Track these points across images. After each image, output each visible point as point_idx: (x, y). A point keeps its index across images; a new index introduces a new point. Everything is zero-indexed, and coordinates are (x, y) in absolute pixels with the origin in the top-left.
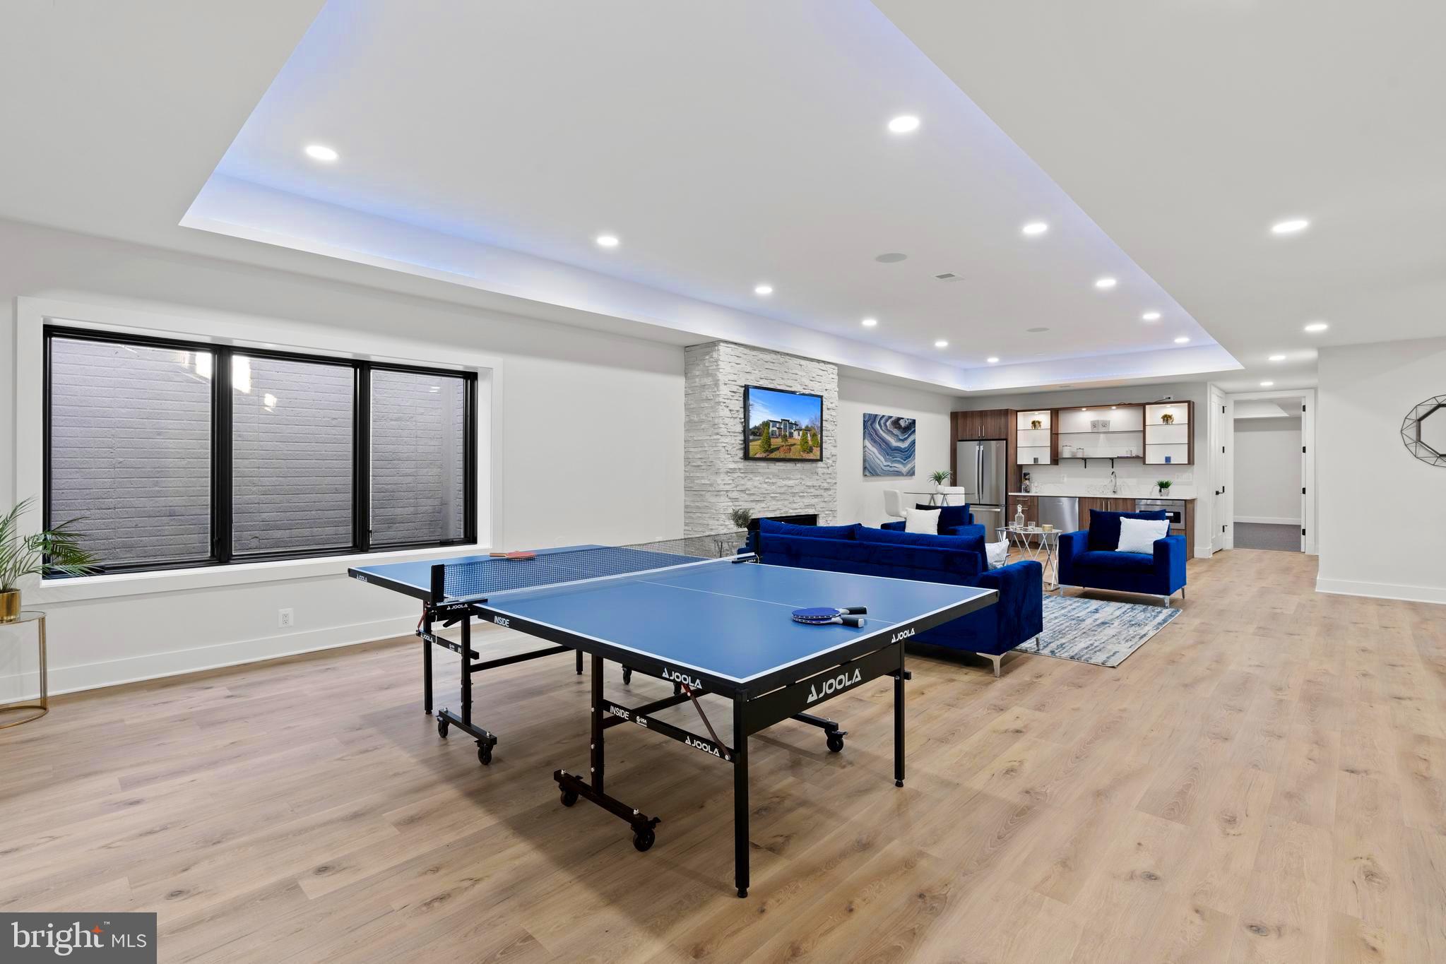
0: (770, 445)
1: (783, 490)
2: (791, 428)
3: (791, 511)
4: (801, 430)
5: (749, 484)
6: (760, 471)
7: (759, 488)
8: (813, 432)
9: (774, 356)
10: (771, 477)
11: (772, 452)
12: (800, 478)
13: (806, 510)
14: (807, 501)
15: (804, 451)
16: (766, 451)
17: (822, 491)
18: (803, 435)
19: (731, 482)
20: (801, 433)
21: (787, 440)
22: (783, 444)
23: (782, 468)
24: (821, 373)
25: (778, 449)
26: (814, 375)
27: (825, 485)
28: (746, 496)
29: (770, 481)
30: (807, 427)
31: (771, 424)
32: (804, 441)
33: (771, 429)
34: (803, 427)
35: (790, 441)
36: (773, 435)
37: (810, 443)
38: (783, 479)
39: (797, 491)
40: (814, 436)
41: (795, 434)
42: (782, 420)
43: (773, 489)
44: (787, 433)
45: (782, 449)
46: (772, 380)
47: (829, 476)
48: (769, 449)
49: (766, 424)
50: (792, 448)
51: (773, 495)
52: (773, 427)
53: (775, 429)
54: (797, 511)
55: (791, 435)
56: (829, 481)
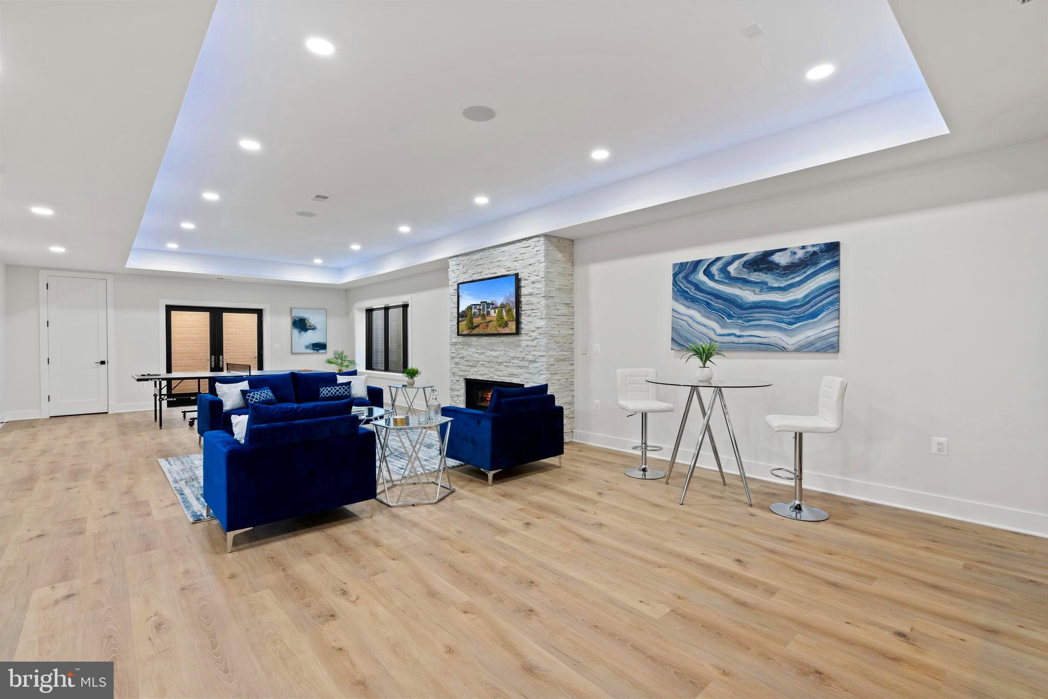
0: (472, 324)
1: (488, 359)
2: (488, 308)
3: (496, 377)
4: (496, 308)
5: (465, 353)
6: (473, 344)
7: (472, 357)
8: (507, 308)
9: (481, 254)
10: (480, 348)
11: (474, 329)
12: (504, 350)
13: (510, 378)
14: (511, 370)
15: (500, 326)
16: (470, 328)
17: (527, 363)
18: (499, 312)
19: (455, 351)
20: (497, 310)
21: (485, 319)
22: (482, 321)
23: (489, 341)
24: (523, 251)
25: (478, 326)
26: (516, 255)
27: (530, 357)
28: (464, 362)
29: (480, 352)
30: (502, 304)
31: (473, 307)
32: (500, 317)
33: (473, 311)
34: (499, 305)
35: (488, 319)
36: (474, 315)
37: (506, 318)
38: (491, 350)
39: (501, 361)
40: (509, 311)
41: (492, 312)
42: (481, 302)
43: (482, 358)
44: (485, 313)
45: (481, 326)
46: (481, 272)
47: (534, 348)
48: (472, 327)
49: (470, 308)
50: (489, 324)
51: (482, 363)
52: (474, 309)
53: (476, 310)
54: (500, 378)
55: (488, 313)
56: (535, 353)
